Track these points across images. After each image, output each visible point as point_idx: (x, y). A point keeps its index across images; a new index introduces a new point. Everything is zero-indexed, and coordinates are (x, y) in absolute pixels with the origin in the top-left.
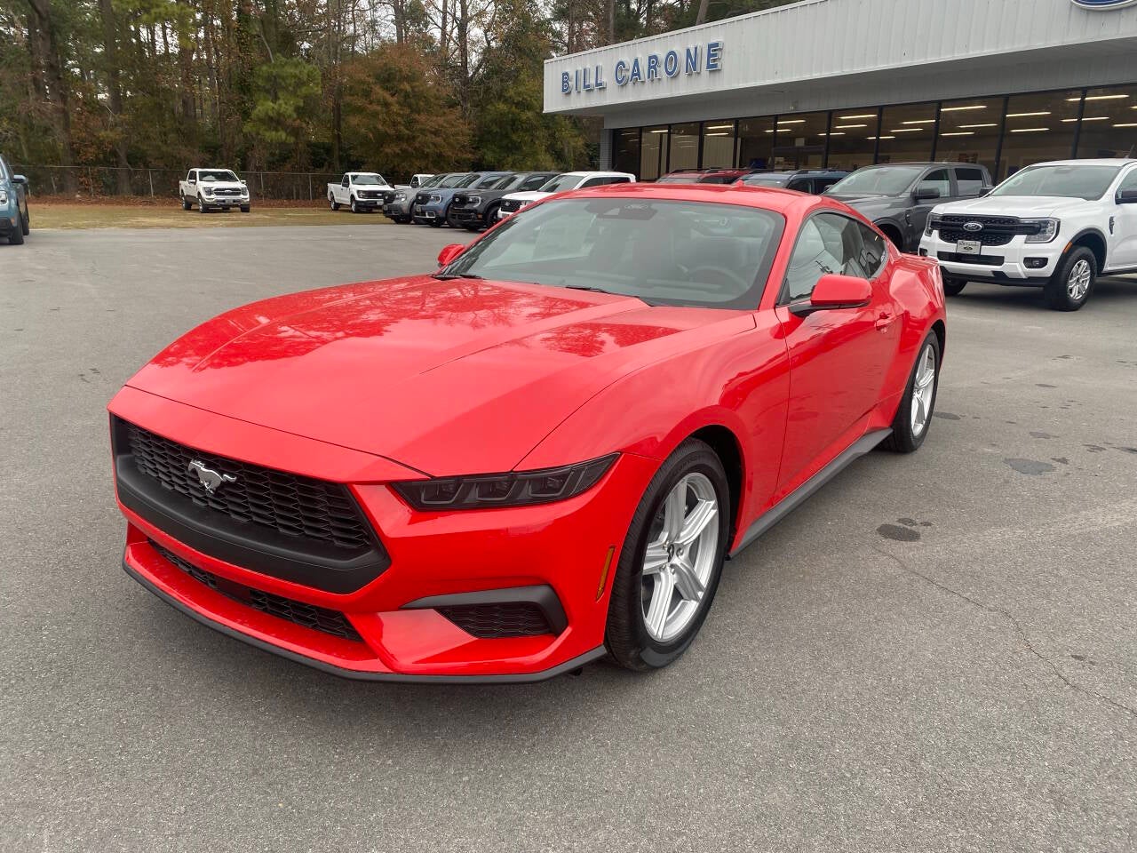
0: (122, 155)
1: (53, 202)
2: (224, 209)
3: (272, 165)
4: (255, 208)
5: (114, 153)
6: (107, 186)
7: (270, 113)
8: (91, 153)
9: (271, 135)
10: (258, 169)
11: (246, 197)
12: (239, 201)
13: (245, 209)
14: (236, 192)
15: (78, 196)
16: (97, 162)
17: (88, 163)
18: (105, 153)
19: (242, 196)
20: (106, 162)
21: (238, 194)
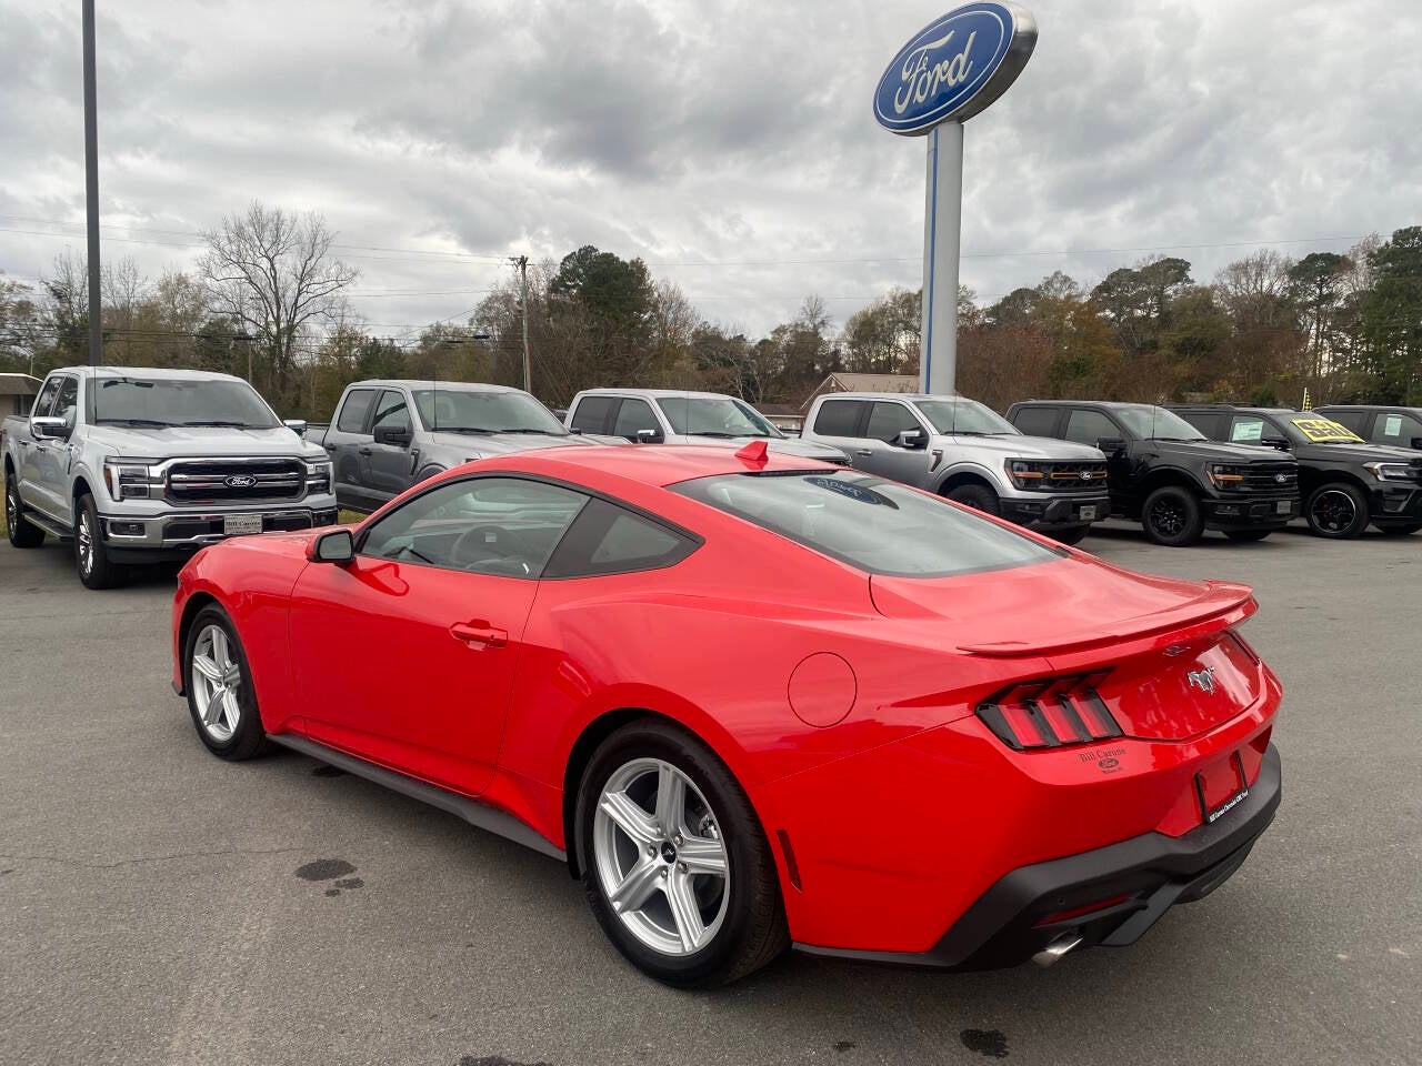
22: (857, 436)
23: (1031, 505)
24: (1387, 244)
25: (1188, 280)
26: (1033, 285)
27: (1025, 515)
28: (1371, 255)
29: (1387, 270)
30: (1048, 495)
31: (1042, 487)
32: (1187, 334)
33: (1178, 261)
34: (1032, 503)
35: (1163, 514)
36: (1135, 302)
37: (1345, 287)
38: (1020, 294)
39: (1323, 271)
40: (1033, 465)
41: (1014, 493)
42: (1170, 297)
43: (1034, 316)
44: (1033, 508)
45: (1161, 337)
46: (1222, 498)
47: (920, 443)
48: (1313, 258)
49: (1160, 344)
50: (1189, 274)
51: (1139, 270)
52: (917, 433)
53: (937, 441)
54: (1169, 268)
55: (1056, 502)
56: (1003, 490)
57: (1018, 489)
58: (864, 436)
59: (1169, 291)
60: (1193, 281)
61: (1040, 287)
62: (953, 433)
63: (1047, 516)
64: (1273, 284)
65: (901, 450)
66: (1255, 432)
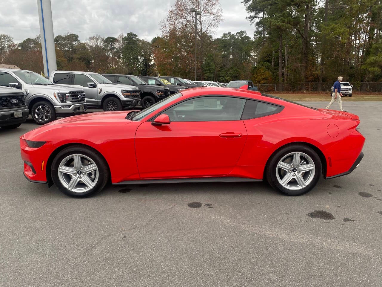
0: (321, 79)
1: (297, 93)
2: (345, 95)
3: (373, 80)
4: (354, 95)
5: (318, 78)
6: (314, 88)
7: (372, 61)
8: (310, 78)
9: (372, 69)
10: (368, 81)
11: (350, 92)
12: (347, 93)
13: (350, 95)
14: (347, 89)
15: (305, 92)
16: (312, 81)
17: (309, 82)
18: (315, 78)
19: (349, 91)
20: (315, 81)
21: (348, 90)
22: (71, 84)
23: (129, 102)
24: (126, 36)
25: (78, 40)
26: (33, 38)
27: (128, 104)
28: (123, 38)
29: (127, 42)
30: (132, 99)
31: (131, 97)
32: (81, 56)
33: (75, 35)
34: (129, 101)
35: (147, 103)
36: (65, 45)
37: (116, 46)
38: (29, 40)
39: (112, 42)
40: (127, 91)
41: (125, 99)
42: (74, 45)
43: (34, 47)
44: (129, 103)
45: (74, 56)
46: (160, 98)
47: (94, 86)
48: (109, 38)
49: (74, 58)
50: (78, 39)
51: (65, 36)
52: (93, 83)
53: (99, 85)
54: (73, 37)
55: (134, 101)
56: (122, 98)
57: (125, 98)
58: (74, 84)
59: (74, 43)
60: (80, 41)
61: (35, 38)
62: (103, 83)
63: (133, 105)
64: (100, 43)
65: (88, 88)
66: (153, 83)
